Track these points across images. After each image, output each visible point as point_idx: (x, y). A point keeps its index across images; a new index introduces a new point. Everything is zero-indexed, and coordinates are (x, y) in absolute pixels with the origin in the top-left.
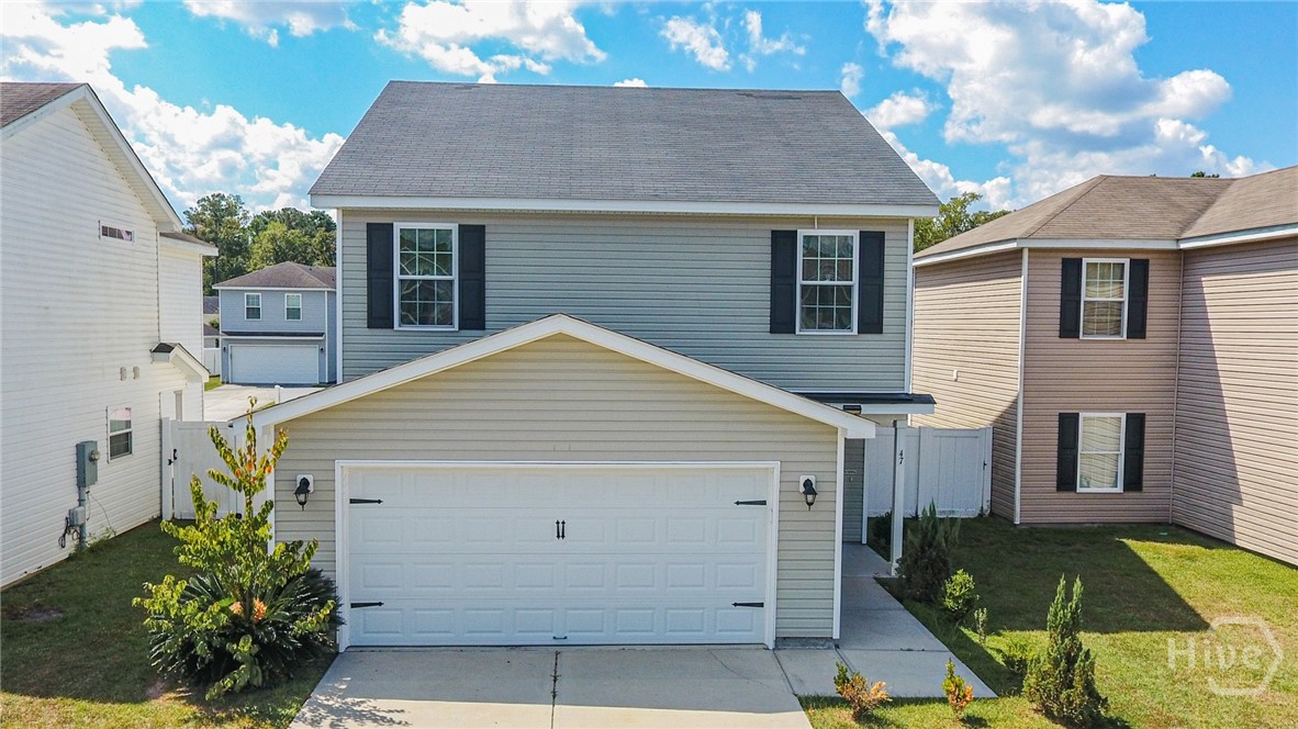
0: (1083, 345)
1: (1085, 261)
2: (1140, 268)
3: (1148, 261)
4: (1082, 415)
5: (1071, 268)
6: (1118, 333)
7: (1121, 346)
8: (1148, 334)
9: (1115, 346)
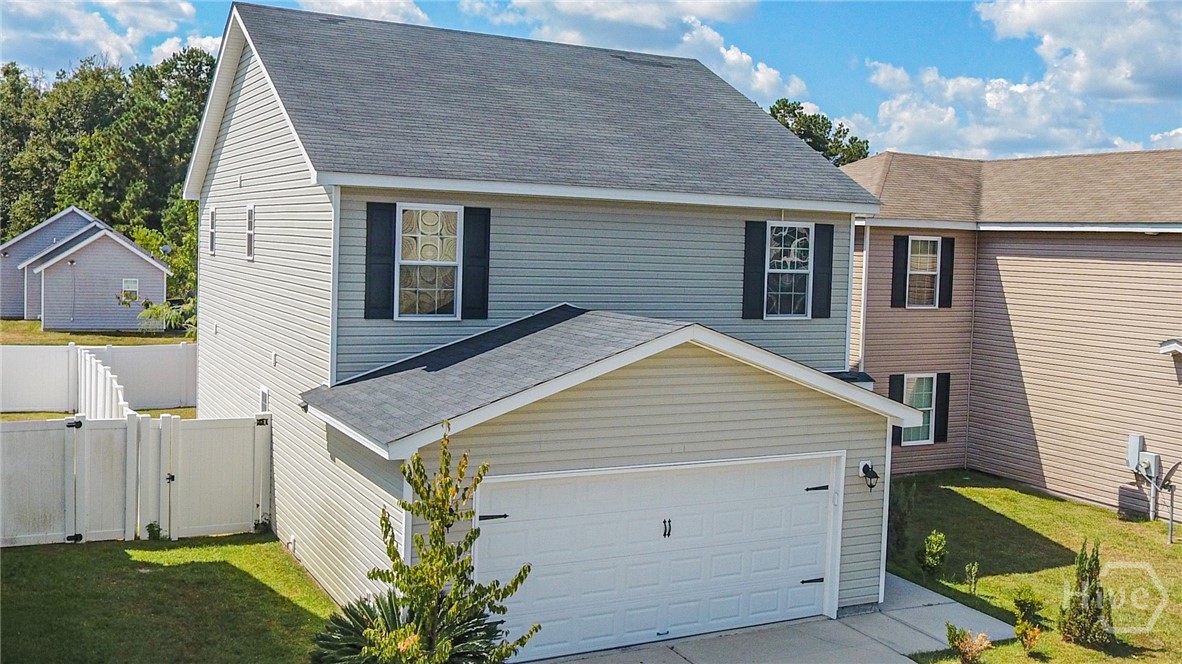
0: (910, 314)
1: (911, 238)
2: (948, 244)
3: (953, 239)
4: (906, 376)
5: (900, 243)
6: (933, 303)
7: (936, 314)
8: (953, 303)
9: (929, 314)
